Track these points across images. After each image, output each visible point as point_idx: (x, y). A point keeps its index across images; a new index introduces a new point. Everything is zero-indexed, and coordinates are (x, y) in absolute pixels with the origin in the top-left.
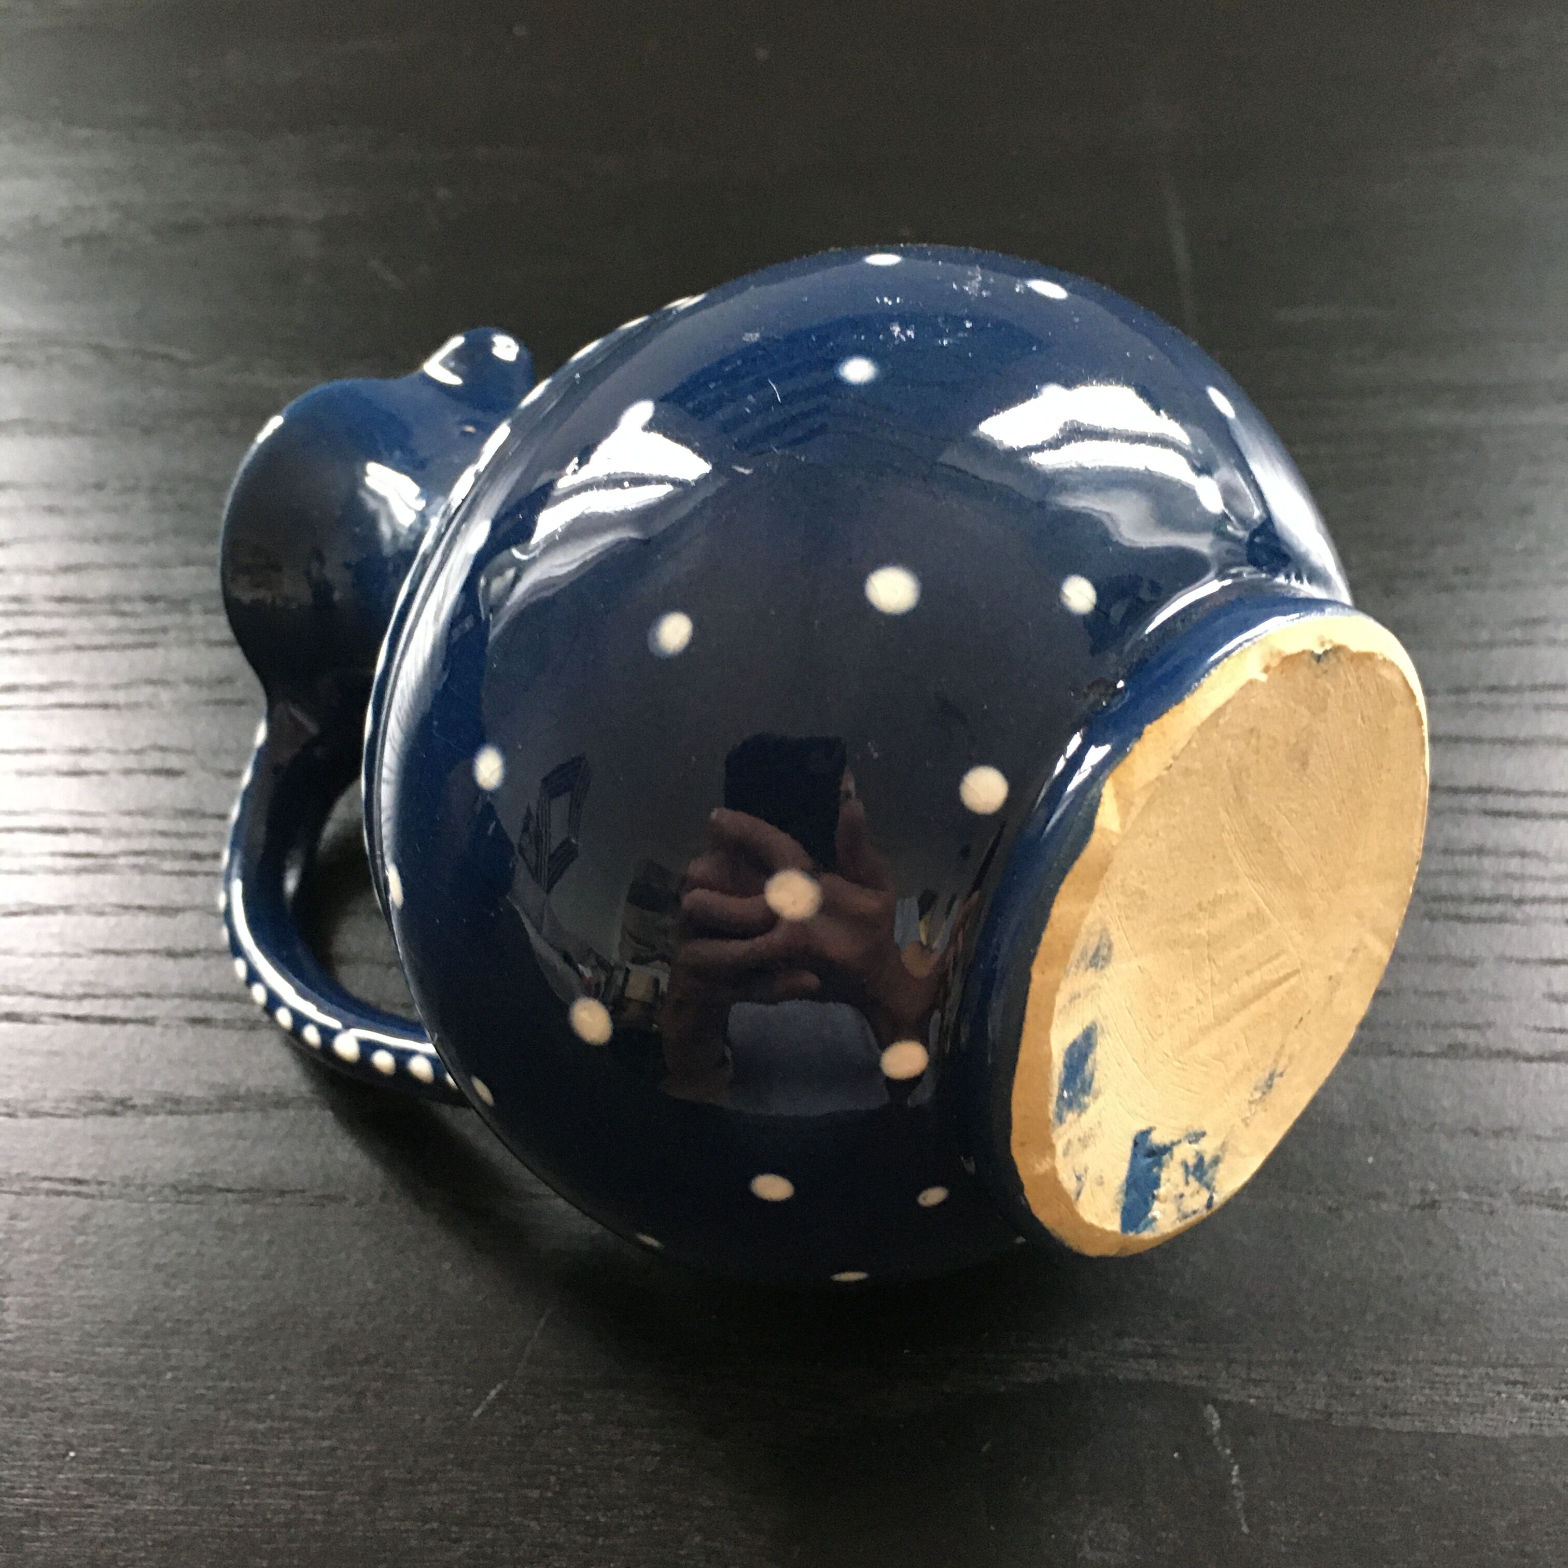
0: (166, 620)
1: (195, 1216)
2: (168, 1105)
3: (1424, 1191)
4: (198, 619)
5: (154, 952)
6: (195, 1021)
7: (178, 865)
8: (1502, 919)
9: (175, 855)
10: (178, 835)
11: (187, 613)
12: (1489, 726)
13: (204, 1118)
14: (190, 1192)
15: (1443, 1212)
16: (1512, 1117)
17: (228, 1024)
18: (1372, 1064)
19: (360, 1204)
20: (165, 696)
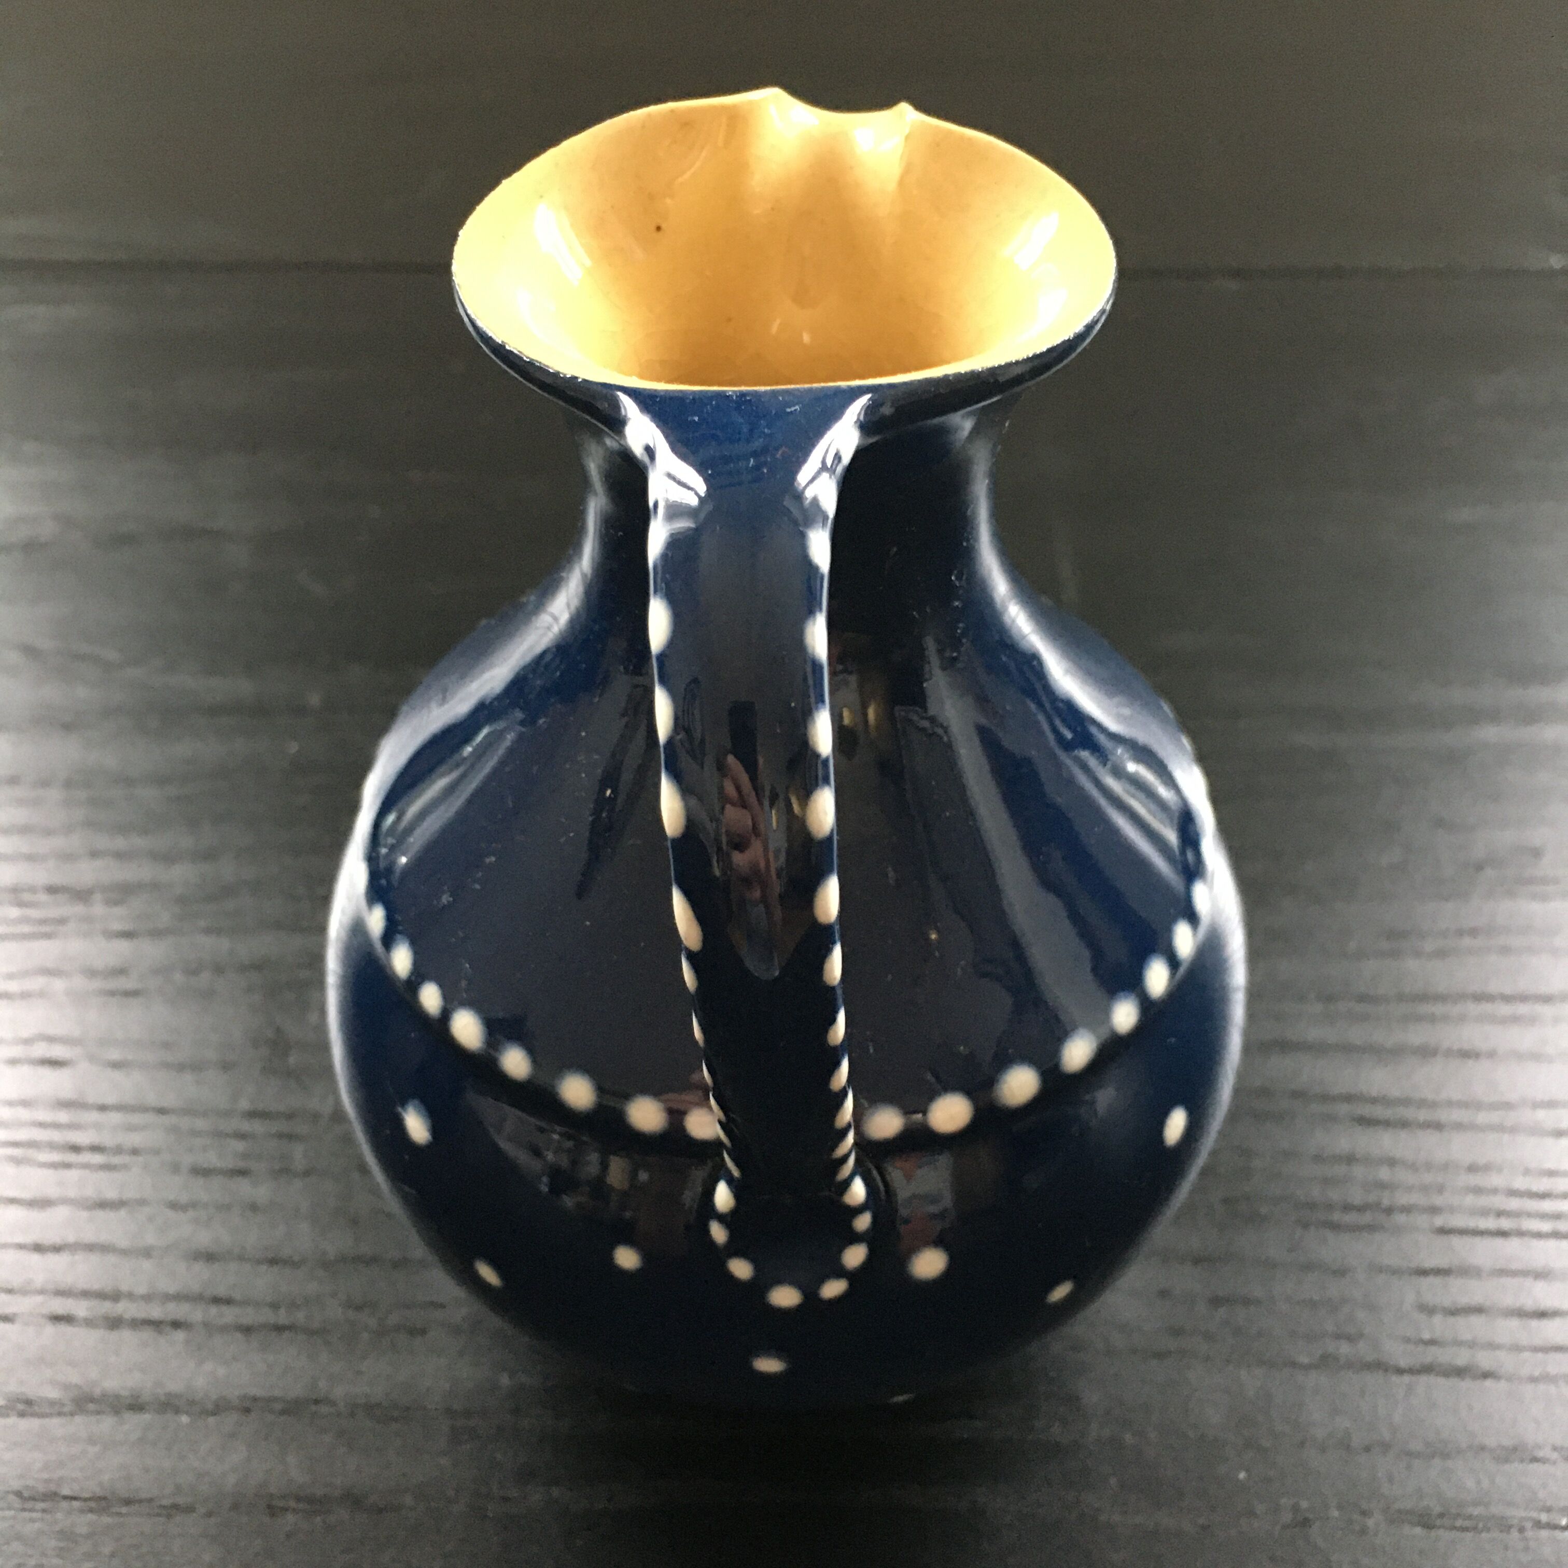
0: (67, 911)
1: (37, 1525)
2: (20, 1407)
3: (1296, 1509)
4: (99, 909)
5: (21, 1247)
6: (57, 1319)
7: (56, 1157)
8: (1371, 1228)
9: (52, 1146)
10: (56, 1126)
11: (89, 903)
12: (1357, 1034)
13: (56, 1421)
14: (33, 1499)
15: (1315, 1529)
16: (1384, 1432)
17: (89, 1323)
18: (1243, 1373)
19: (209, 1514)
20: (59, 985)
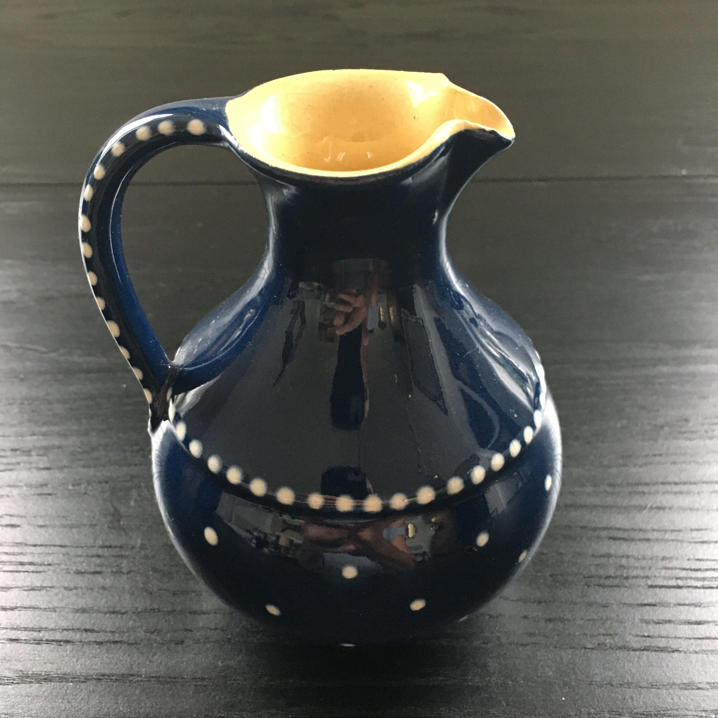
0: (20, 459)
4: (35, 458)
7: (12, 568)
8: (619, 586)
9: (11, 563)
10: (14, 554)
11: (30, 455)
13: (10, 687)
16: (629, 678)
17: (27, 642)
18: (563, 652)
20: (15, 492)
